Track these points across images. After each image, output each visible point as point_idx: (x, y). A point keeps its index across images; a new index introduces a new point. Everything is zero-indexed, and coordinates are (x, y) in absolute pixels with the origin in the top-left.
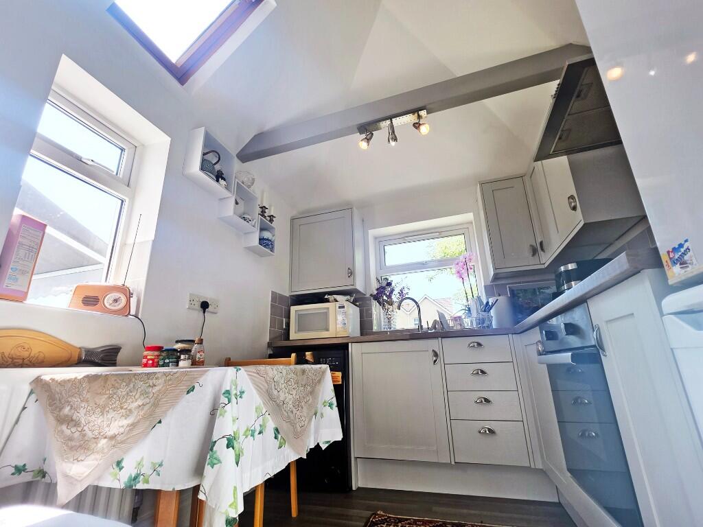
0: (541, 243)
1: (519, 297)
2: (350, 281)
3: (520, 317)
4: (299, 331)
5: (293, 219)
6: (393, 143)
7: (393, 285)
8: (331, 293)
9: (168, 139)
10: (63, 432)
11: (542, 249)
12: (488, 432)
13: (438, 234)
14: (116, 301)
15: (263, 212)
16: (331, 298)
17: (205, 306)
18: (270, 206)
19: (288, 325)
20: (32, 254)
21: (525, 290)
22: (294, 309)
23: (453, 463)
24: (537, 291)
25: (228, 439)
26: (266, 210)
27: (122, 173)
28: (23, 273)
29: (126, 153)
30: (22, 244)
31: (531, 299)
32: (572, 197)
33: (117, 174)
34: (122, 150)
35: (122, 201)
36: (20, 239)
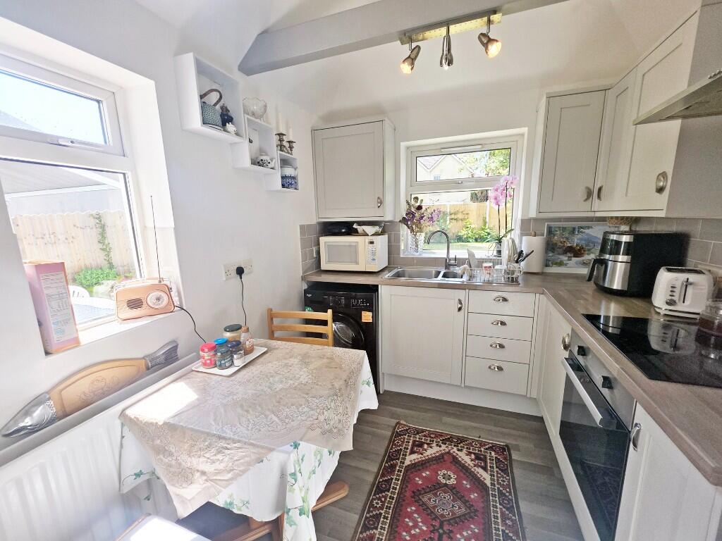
0: (600, 189)
1: (554, 235)
2: (379, 212)
3: (551, 255)
4: (329, 261)
5: (314, 130)
6: (446, 67)
7: (424, 208)
8: (360, 223)
9: (151, 84)
10: (162, 460)
11: (599, 197)
12: (496, 369)
13: (480, 146)
14: (158, 299)
15: (281, 140)
16: (360, 229)
17: (240, 271)
18: (288, 132)
19: (318, 253)
20: (64, 300)
21: (563, 228)
22: (323, 240)
23: (463, 386)
24: (577, 230)
25: (300, 510)
26: (284, 137)
27: (111, 141)
28: (66, 322)
29: (104, 106)
30: (49, 296)
31: (567, 239)
32: (664, 175)
33: (106, 142)
34: (98, 102)
35: (124, 174)
36: (46, 292)
